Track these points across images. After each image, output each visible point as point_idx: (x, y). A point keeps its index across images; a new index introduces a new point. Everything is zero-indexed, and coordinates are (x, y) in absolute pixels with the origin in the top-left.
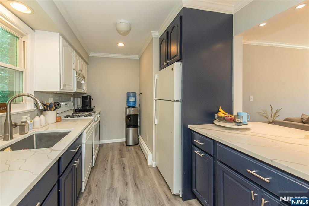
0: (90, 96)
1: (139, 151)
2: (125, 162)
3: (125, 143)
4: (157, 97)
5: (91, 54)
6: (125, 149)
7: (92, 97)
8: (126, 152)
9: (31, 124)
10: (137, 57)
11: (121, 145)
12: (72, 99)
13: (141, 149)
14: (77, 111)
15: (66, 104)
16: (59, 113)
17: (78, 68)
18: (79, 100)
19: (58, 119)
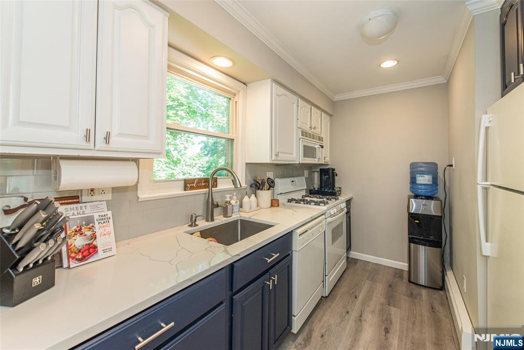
0: (333, 170)
1: (438, 307)
2: (393, 317)
3: (406, 275)
4: (489, 178)
5: (336, 97)
6: (403, 287)
7: (336, 171)
8: (404, 295)
9: (236, 206)
10: (441, 80)
11: (395, 276)
12: (306, 172)
13: (447, 303)
14: (312, 192)
15: (293, 181)
16: (281, 194)
17: (307, 125)
18: (316, 176)
19: (274, 203)
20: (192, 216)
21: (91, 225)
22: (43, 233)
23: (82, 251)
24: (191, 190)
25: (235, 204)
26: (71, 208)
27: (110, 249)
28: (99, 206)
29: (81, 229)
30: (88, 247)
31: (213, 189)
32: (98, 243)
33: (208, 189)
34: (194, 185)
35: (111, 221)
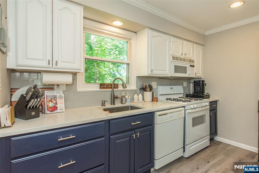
0: (203, 81)
7: (205, 82)
12: (185, 84)
15: (172, 88)
16: (161, 95)
17: (179, 53)
18: (192, 85)
19: (154, 99)
20: (103, 101)
21: (56, 99)
22: (33, 96)
23: (52, 108)
24: (103, 89)
25: (128, 98)
26: (49, 92)
27: (62, 109)
28: (60, 92)
29: (52, 100)
30: (54, 107)
31: (114, 89)
32: (58, 106)
33: (112, 89)
34: (105, 86)
35: (63, 98)
